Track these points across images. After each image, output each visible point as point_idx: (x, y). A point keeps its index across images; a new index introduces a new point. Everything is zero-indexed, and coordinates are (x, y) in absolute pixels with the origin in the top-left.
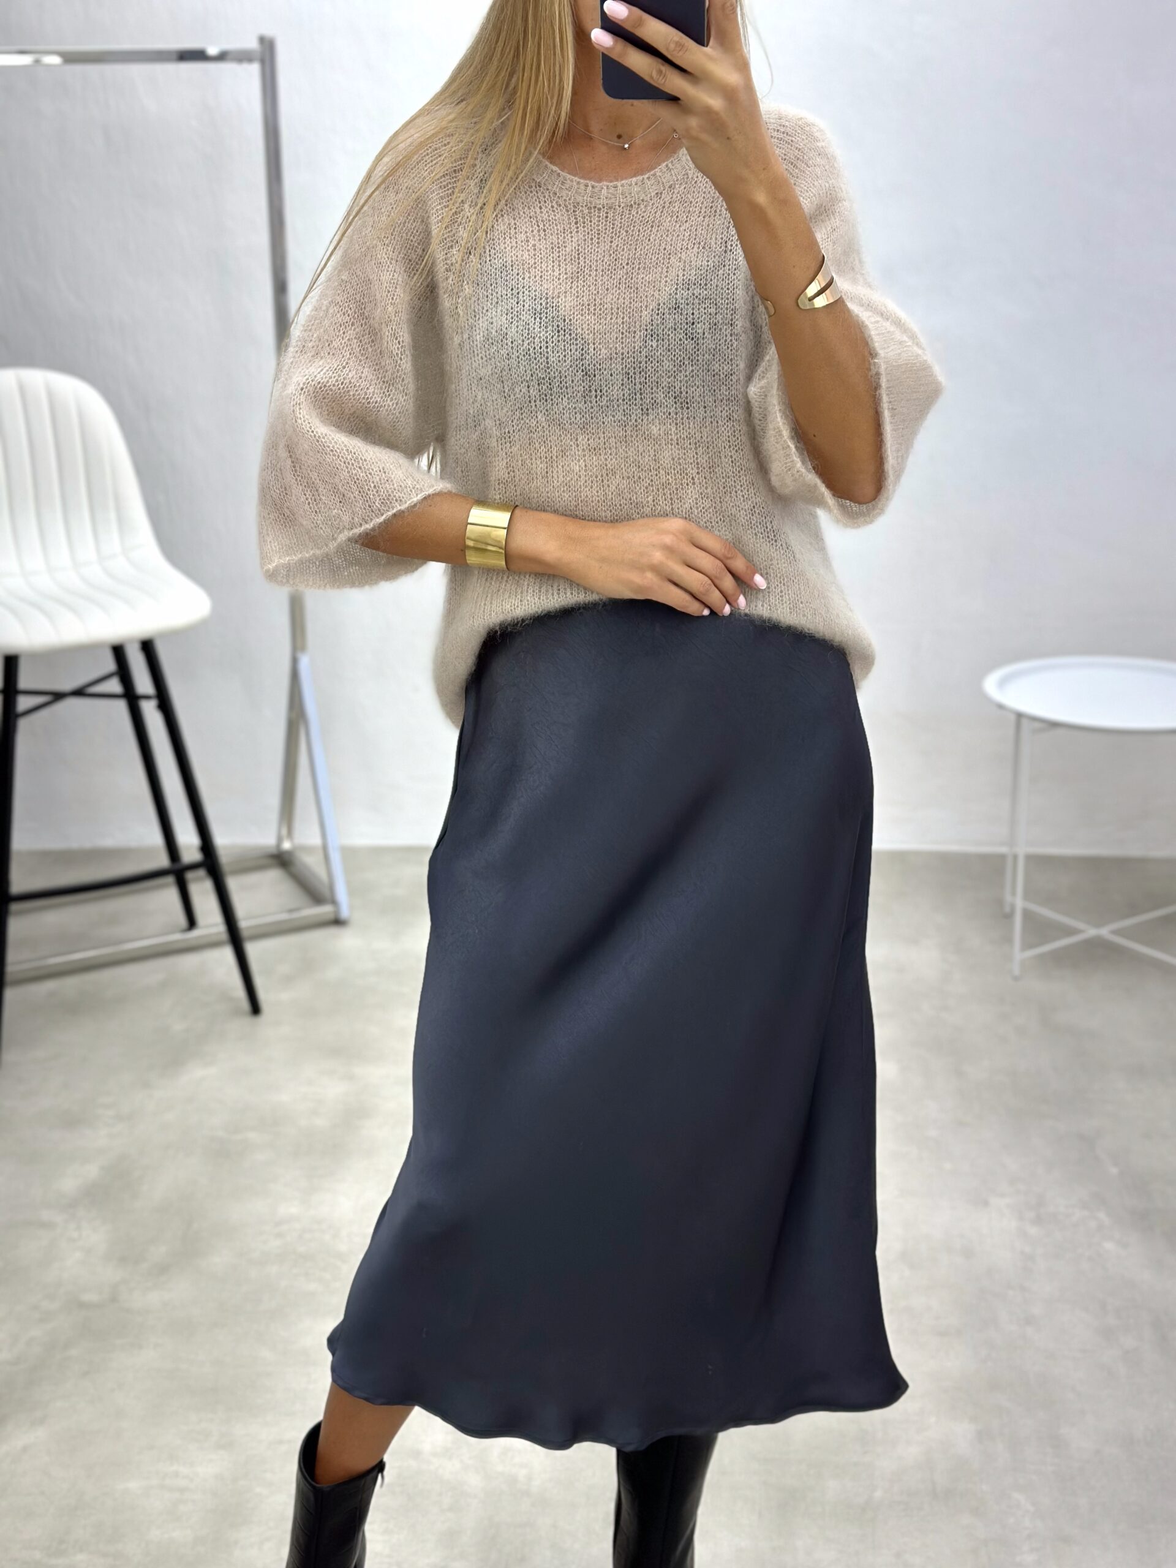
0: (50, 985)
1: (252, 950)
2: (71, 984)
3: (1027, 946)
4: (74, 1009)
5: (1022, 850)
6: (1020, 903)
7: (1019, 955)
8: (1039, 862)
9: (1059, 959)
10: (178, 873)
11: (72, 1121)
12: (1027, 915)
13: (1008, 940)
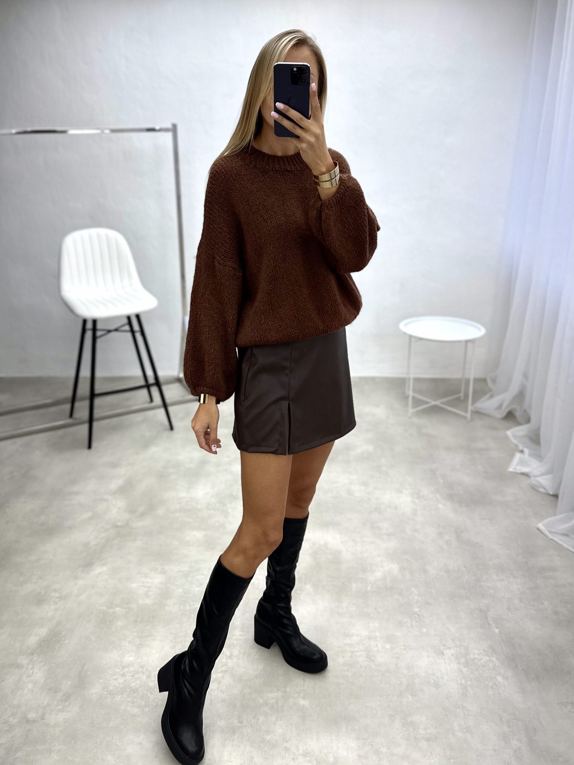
0: (107, 421)
1: (171, 409)
2: (114, 420)
3: (413, 407)
4: (115, 429)
5: (412, 376)
6: (411, 393)
7: (411, 410)
8: (417, 380)
9: (424, 411)
10: (148, 386)
11: (115, 465)
12: (414, 398)
13: (407, 405)
